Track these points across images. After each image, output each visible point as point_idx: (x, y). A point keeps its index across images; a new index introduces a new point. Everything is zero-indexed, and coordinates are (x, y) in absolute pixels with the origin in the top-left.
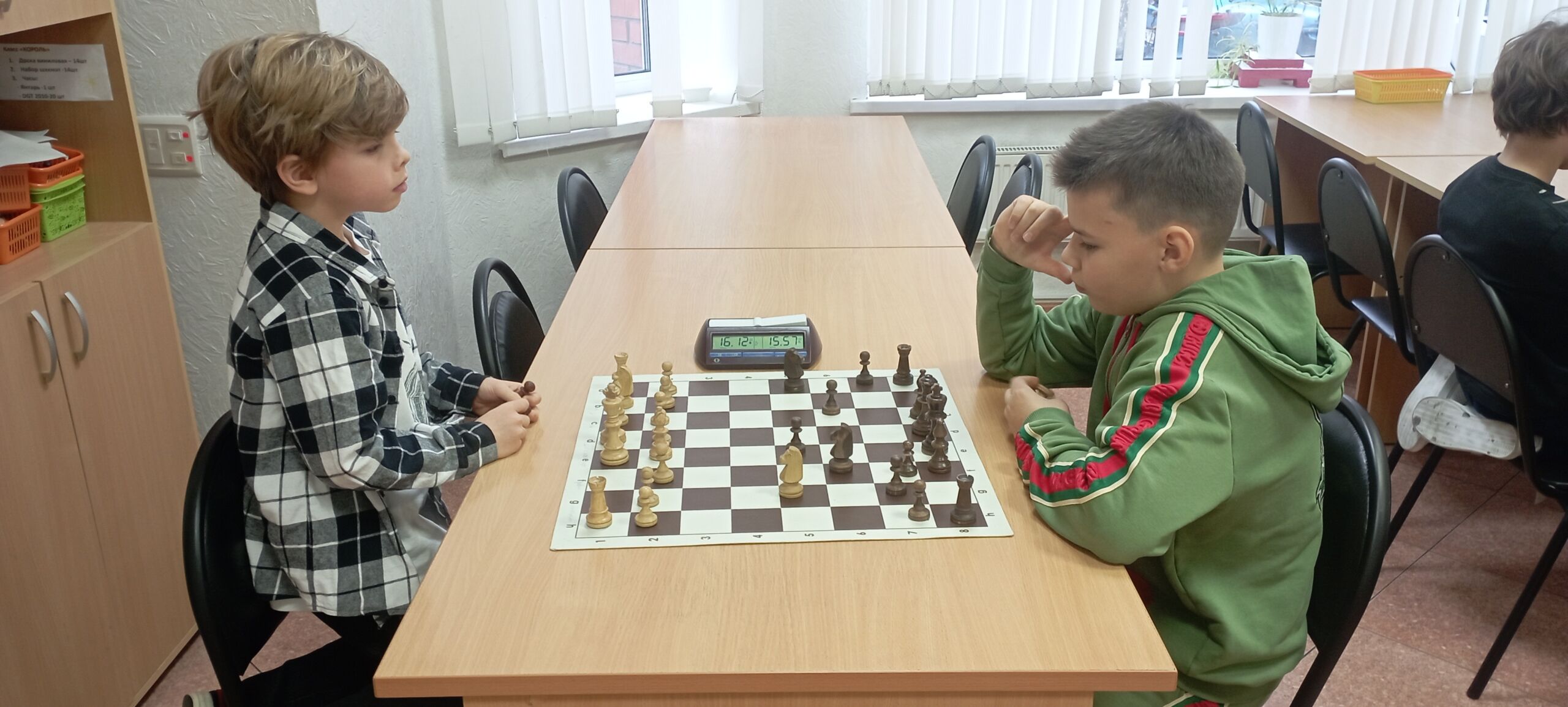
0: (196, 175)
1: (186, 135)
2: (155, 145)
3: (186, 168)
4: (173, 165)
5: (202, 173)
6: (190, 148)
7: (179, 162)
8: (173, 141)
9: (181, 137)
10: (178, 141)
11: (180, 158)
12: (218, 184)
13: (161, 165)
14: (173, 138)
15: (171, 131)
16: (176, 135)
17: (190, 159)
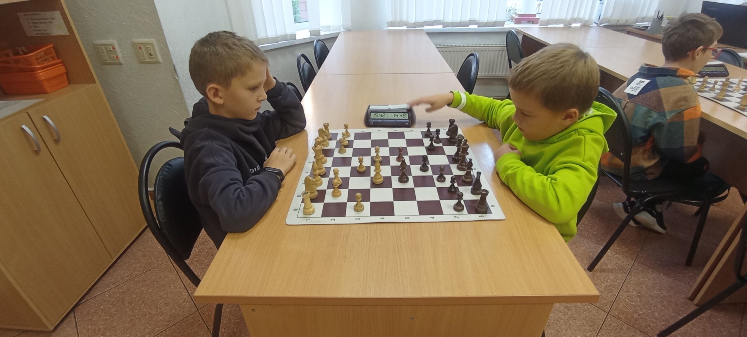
0: (120, 64)
1: (114, 48)
2: (103, 52)
3: (116, 61)
4: (112, 60)
5: (123, 63)
6: (116, 53)
7: (113, 59)
8: (109, 51)
9: (112, 49)
10: (111, 50)
11: (113, 57)
12: (130, 67)
13: (108, 60)
14: (109, 49)
15: (108, 47)
16: (110, 48)
17: (117, 57)
